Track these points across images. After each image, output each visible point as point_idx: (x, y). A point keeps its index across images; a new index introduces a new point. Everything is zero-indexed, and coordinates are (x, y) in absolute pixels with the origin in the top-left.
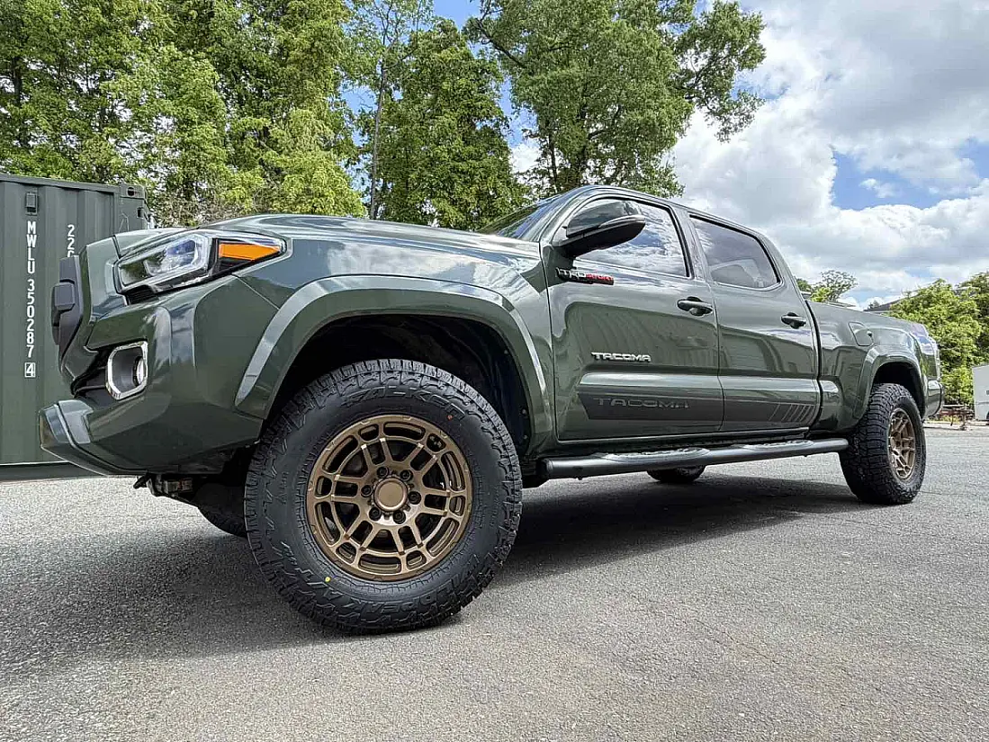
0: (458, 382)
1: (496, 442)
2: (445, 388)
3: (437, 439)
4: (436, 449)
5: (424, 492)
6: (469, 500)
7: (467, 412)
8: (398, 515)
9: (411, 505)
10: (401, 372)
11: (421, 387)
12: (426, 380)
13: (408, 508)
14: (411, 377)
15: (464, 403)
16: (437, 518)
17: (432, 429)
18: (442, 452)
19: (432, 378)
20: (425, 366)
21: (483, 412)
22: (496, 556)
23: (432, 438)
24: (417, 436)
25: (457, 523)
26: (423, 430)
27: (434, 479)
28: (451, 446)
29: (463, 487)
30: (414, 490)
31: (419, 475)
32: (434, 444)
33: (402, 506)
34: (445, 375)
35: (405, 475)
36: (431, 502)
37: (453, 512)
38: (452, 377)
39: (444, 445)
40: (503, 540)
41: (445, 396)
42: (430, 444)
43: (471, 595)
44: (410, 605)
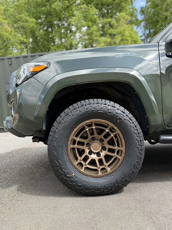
0: (122, 108)
1: (135, 131)
2: (117, 110)
3: (113, 128)
4: (113, 132)
5: (108, 147)
6: (124, 151)
7: (125, 119)
8: (98, 154)
9: (103, 151)
10: (101, 104)
11: (108, 110)
12: (110, 107)
13: (102, 152)
14: (105, 106)
15: (124, 116)
16: (112, 157)
17: (111, 125)
18: (115, 133)
19: (112, 107)
20: (110, 102)
21: (131, 120)
22: (133, 173)
23: (111, 128)
24: (106, 127)
25: (119, 159)
26: (108, 125)
27: (111, 142)
28: (118, 131)
29: (122, 146)
30: (104, 146)
31: (106, 141)
32: (112, 130)
33: (99, 151)
34: (117, 106)
35: (101, 140)
36: (110, 150)
37: (118, 155)
38: (120, 107)
39: (116, 131)
40: (137, 168)
41: (117, 113)
42: (110, 130)
43: (123, 186)
44: (101, 187)
